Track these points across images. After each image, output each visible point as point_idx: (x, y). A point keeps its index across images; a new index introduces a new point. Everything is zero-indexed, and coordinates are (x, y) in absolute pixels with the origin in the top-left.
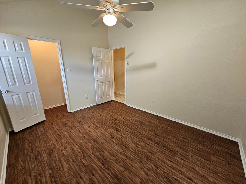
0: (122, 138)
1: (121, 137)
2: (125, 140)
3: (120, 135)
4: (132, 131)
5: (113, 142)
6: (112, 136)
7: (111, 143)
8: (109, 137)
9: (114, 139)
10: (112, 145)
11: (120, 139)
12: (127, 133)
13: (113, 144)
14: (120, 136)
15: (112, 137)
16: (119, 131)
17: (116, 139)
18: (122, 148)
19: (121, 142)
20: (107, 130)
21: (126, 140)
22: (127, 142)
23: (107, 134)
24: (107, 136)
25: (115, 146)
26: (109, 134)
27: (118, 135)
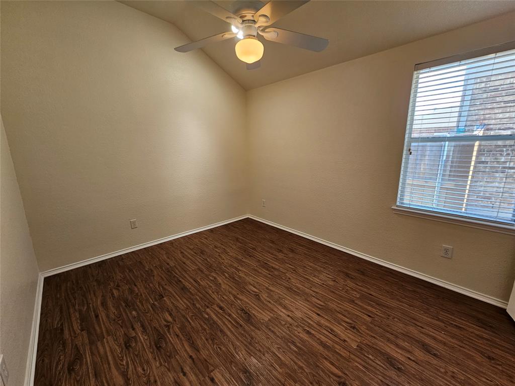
0: (238, 294)
1: (238, 296)
2: (233, 289)
3: (241, 300)
4: (208, 310)
5: (255, 287)
6: (259, 299)
7: (259, 285)
8: (264, 296)
9: (253, 291)
10: (258, 283)
11: (242, 292)
12: (222, 305)
13: (256, 284)
14: (241, 297)
15: (257, 296)
16: (243, 310)
17: (249, 292)
18: (240, 277)
19: (241, 286)
20: (272, 315)
21: (230, 290)
22: (229, 285)
23: (269, 305)
24: (268, 299)
25: (251, 281)
26: (267, 306)
27: (245, 300)
